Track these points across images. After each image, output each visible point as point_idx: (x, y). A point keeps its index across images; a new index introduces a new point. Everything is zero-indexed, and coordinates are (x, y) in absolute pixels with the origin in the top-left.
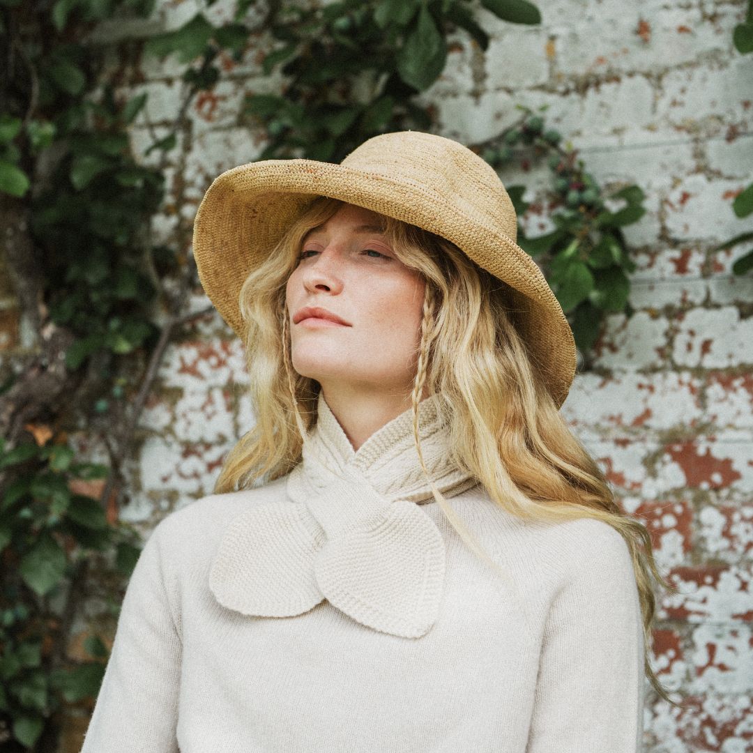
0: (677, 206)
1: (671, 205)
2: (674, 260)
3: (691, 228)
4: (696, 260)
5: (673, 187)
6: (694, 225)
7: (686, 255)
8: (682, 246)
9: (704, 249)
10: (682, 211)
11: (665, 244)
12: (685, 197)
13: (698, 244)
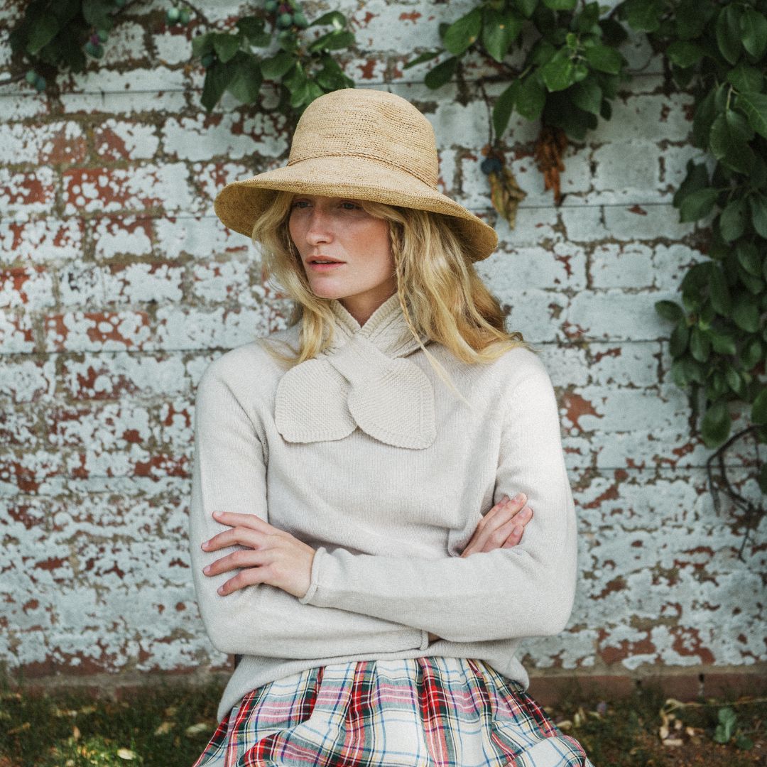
0: (363, 23)
1: (358, 23)
2: (361, 67)
3: (374, 42)
4: (380, 67)
5: (359, 8)
6: (376, 40)
7: (371, 64)
8: (367, 56)
9: (386, 59)
10: (366, 27)
11: (353, 54)
12: (369, 17)
13: (381, 55)
